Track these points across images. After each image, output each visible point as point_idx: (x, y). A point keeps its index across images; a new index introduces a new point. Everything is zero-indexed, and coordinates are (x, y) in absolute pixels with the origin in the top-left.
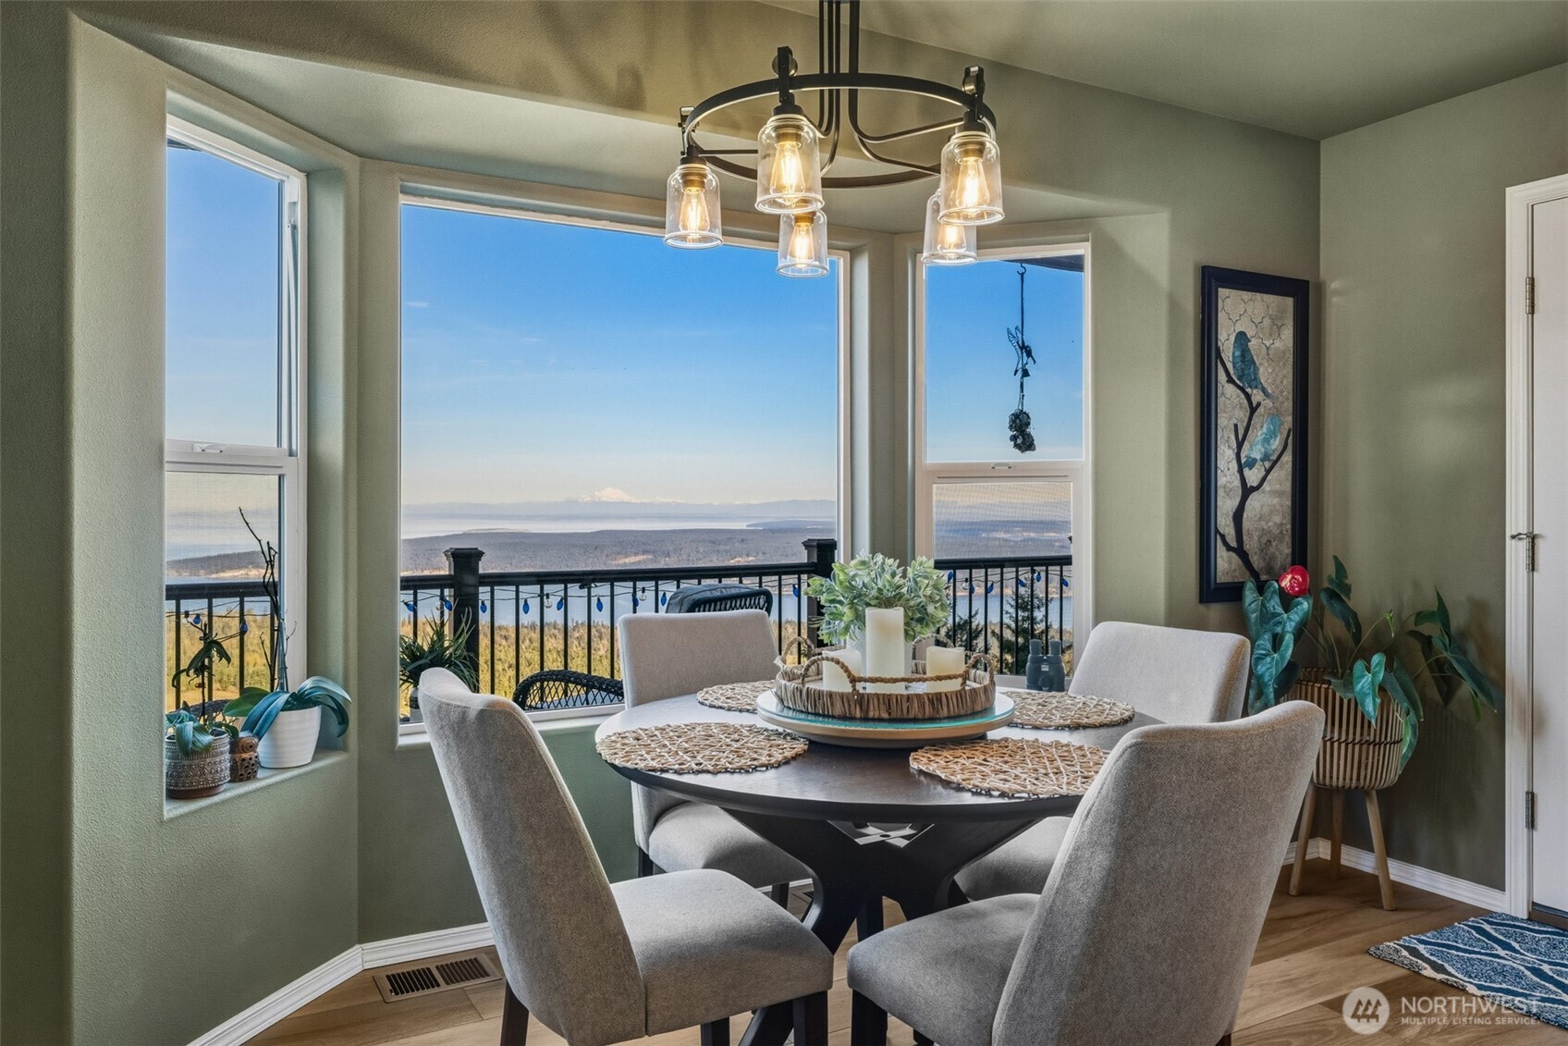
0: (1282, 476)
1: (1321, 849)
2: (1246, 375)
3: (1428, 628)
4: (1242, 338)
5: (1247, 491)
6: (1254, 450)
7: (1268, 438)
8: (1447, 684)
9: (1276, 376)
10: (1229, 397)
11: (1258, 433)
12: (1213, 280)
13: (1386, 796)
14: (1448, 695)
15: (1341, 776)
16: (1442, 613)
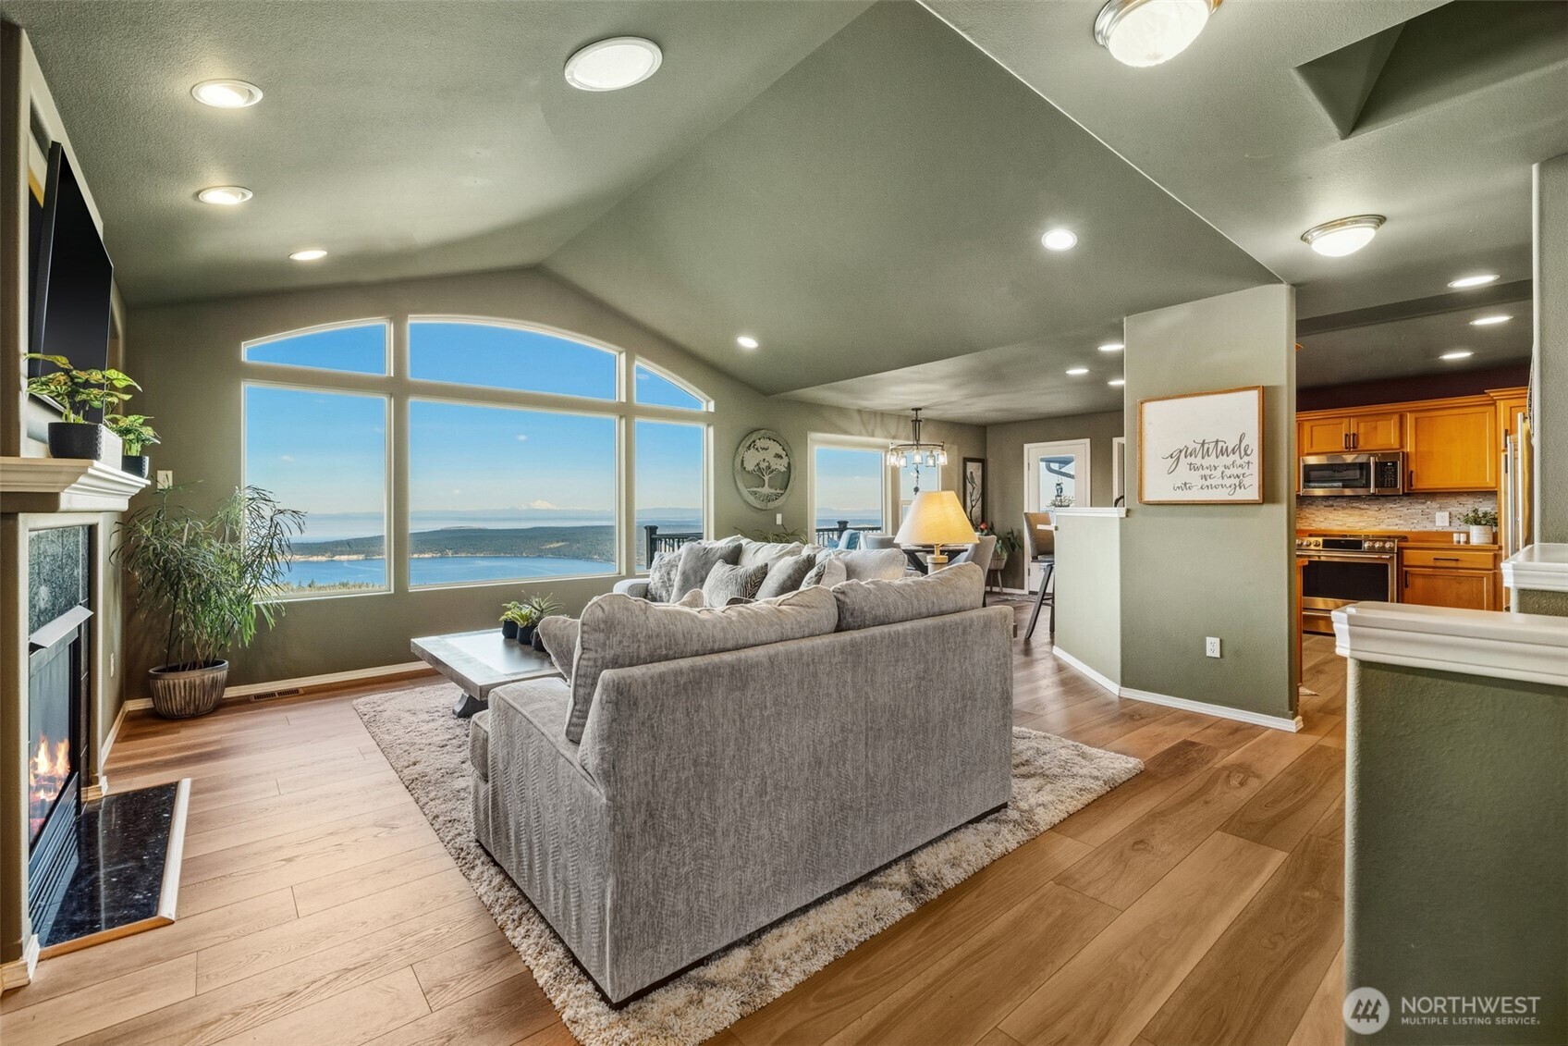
0: (979, 503)
1: (988, 589)
2: (972, 482)
3: (1009, 536)
4: (971, 473)
5: (973, 507)
6: (974, 497)
7: (977, 494)
8: (1013, 549)
9: (978, 481)
10: (969, 486)
11: (975, 492)
12: (966, 460)
13: (1002, 571)
14: (1013, 550)
15: (993, 567)
16: (1012, 533)
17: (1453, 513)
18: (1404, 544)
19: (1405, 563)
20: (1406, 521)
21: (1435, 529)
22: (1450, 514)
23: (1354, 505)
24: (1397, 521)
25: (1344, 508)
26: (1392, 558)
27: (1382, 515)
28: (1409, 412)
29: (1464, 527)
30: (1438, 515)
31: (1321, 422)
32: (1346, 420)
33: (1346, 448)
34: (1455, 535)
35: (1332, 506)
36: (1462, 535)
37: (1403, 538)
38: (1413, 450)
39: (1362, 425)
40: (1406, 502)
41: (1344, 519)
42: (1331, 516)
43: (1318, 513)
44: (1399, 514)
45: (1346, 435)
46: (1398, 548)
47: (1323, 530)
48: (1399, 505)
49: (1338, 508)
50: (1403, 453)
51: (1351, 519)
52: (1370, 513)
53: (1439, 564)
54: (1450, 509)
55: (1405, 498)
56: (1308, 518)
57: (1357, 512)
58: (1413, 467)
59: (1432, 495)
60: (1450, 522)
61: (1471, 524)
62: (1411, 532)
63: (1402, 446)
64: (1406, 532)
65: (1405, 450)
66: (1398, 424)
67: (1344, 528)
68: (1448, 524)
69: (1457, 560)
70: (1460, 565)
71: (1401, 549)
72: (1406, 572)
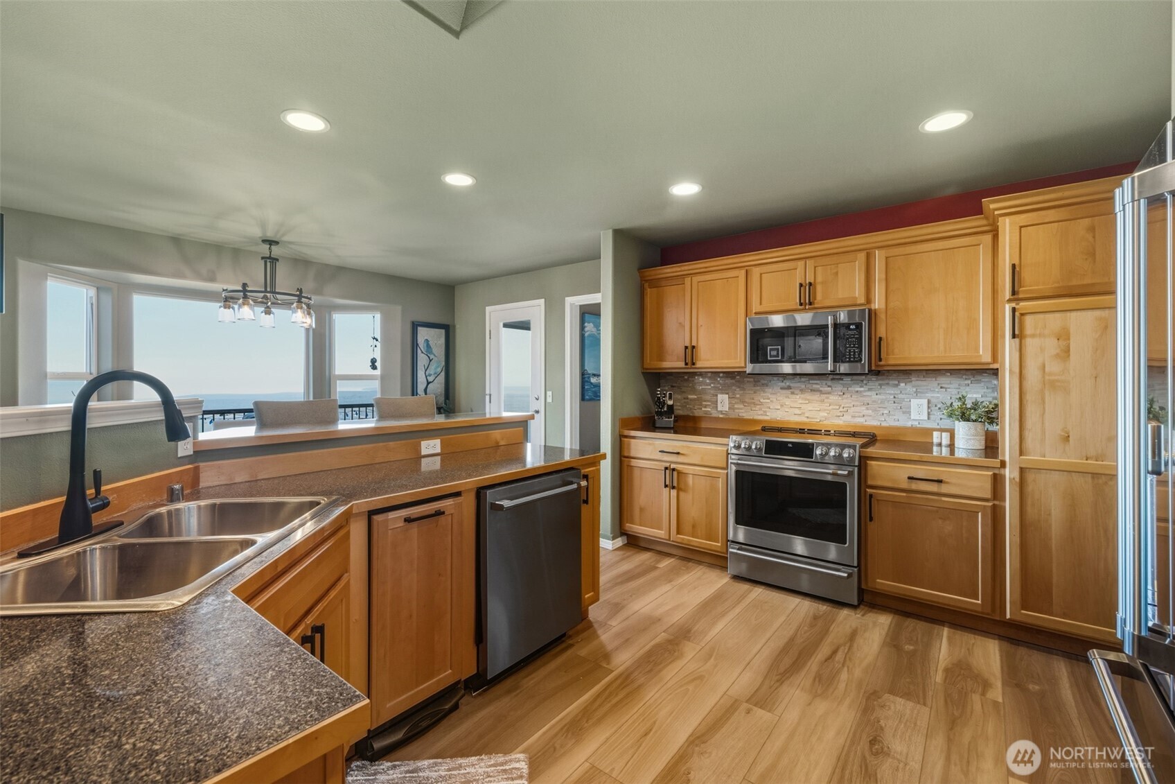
2: (428, 351)
4: (427, 341)
5: (428, 383)
6: (431, 370)
7: (436, 368)
9: (439, 351)
10: (422, 357)
11: (432, 367)
12: (415, 326)
17: (933, 401)
18: (871, 451)
19: (870, 482)
20: (875, 410)
21: (909, 424)
22: (929, 402)
23: (815, 386)
24: (863, 410)
25: (802, 391)
26: (851, 474)
27: (847, 401)
28: (878, 248)
29: (947, 423)
30: (915, 403)
31: (774, 267)
32: (801, 264)
33: (801, 304)
34: (936, 434)
35: (789, 388)
36: (944, 434)
37: (871, 438)
38: (883, 306)
39: (819, 269)
40: (874, 383)
41: (803, 406)
42: (788, 402)
43: (773, 398)
44: (866, 400)
45: (801, 285)
46: (860, 457)
47: (778, 422)
48: (865, 388)
49: (797, 391)
50: (870, 310)
51: (810, 407)
52: (833, 398)
53: (915, 486)
54: (929, 395)
55: (874, 378)
56: (762, 404)
57: (816, 396)
58: (882, 331)
59: (905, 373)
60: (929, 414)
61: (958, 419)
62: (880, 428)
63: (869, 300)
64: (875, 427)
65: (873, 308)
66: (863, 268)
67: (803, 419)
68: (926, 418)
69: (940, 481)
70: (944, 489)
71: (864, 460)
72: (871, 496)
